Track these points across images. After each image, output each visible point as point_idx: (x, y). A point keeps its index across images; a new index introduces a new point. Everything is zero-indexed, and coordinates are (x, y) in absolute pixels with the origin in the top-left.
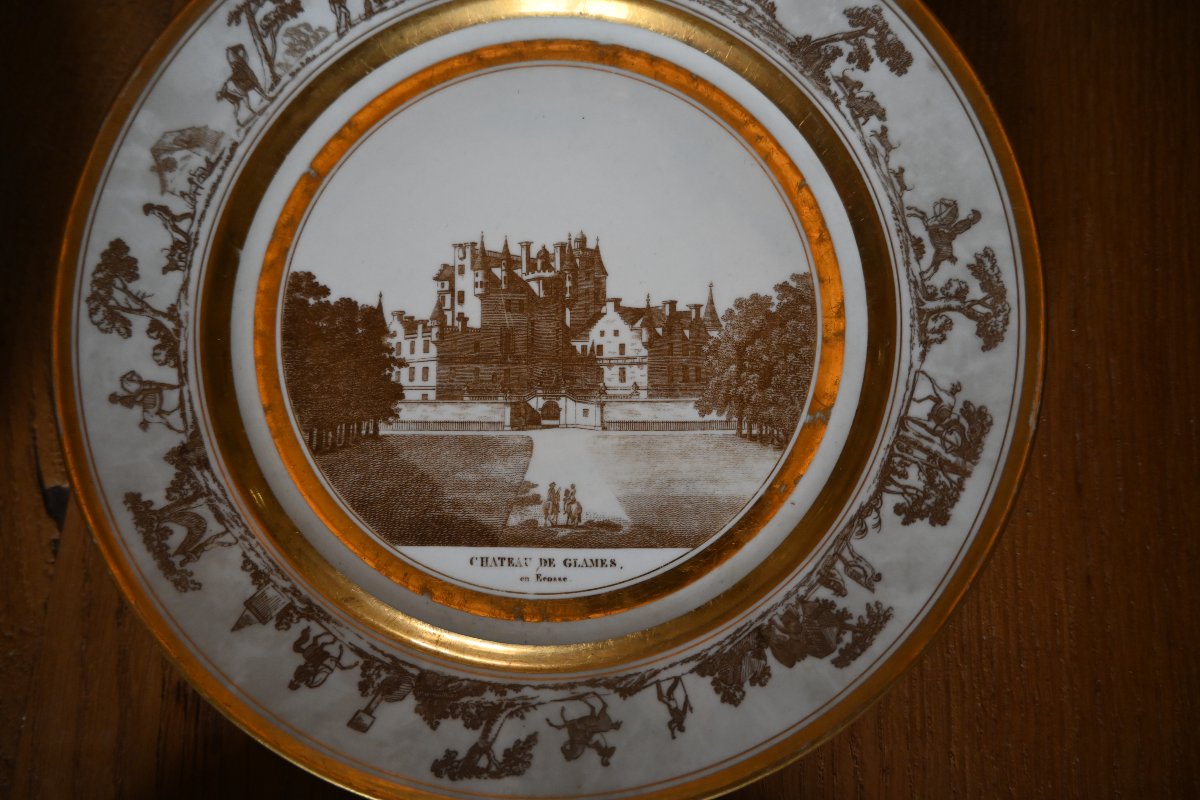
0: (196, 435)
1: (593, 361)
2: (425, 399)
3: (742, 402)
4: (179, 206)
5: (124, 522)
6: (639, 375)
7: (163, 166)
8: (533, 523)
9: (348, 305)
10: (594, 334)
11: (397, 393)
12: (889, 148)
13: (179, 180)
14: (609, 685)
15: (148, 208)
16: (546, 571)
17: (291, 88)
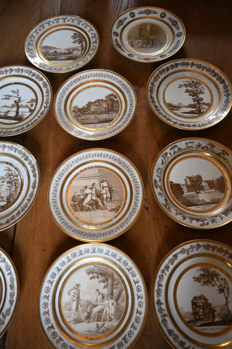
0: (166, 198)
1: (203, 187)
2: (186, 192)
3: (219, 189)
4: (159, 176)
5: (163, 206)
6: (208, 187)
7: (157, 172)
8: (201, 203)
9: (176, 184)
10: (202, 184)
11: (183, 192)
12: (228, 163)
13: (159, 173)
14: (214, 217)
15: (157, 176)
16: (203, 208)
17: (167, 163)
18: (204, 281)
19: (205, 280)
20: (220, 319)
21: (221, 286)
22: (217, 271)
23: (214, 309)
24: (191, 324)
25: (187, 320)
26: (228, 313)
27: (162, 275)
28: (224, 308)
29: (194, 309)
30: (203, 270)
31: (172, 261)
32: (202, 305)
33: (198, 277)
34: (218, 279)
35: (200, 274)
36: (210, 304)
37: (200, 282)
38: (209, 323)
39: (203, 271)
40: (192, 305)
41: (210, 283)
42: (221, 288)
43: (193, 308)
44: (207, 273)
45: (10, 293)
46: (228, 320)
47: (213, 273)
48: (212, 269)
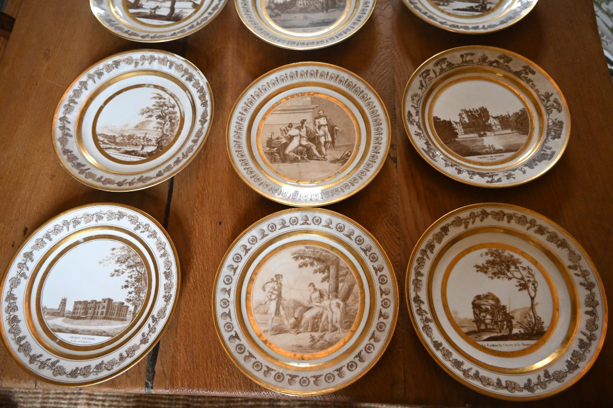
0: (427, 140)
1: (490, 126)
2: (462, 134)
3: (519, 129)
4: (416, 106)
5: (423, 152)
6: (499, 127)
7: (413, 100)
8: (487, 151)
9: (444, 121)
10: (489, 122)
11: (457, 134)
12: (535, 86)
13: (415, 102)
14: (510, 170)
15: (412, 106)
16: (492, 158)
17: (429, 87)
18: (493, 271)
19: (495, 270)
20: (522, 331)
21: (522, 279)
22: (516, 256)
23: (511, 315)
24: (472, 337)
25: (465, 330)
26: (535, 321)
27: (423, 258)
28: (529, 314)
29: (477, 315)
30: (492, 254)
31: (439, 238)
32: (490, 309)
33: (483, 265)
34: (517, 268)
35: (487, 260)
36: (504, 307)
37: (486, 272)
38: (503, 335)
39: (491, 256)
40: (473, 308)
41: (504, 274)
42: (522, 282)
43: (474, 313)
44: (498, 259)
45: (165, 285)
46: (535, 332)
47: (509, 259)
48: (507, 253)
